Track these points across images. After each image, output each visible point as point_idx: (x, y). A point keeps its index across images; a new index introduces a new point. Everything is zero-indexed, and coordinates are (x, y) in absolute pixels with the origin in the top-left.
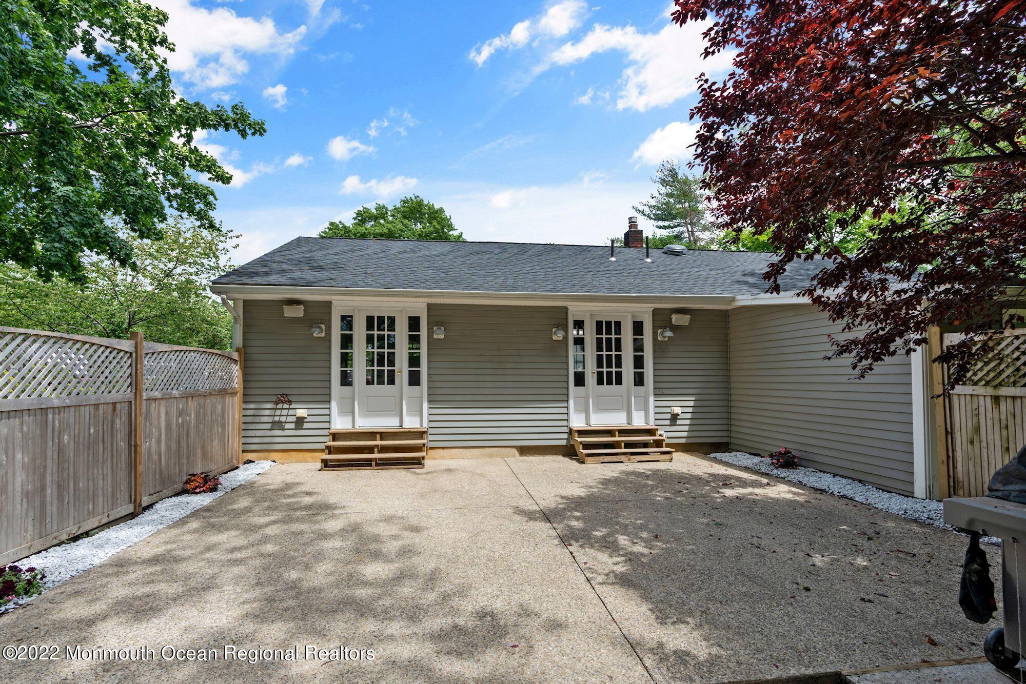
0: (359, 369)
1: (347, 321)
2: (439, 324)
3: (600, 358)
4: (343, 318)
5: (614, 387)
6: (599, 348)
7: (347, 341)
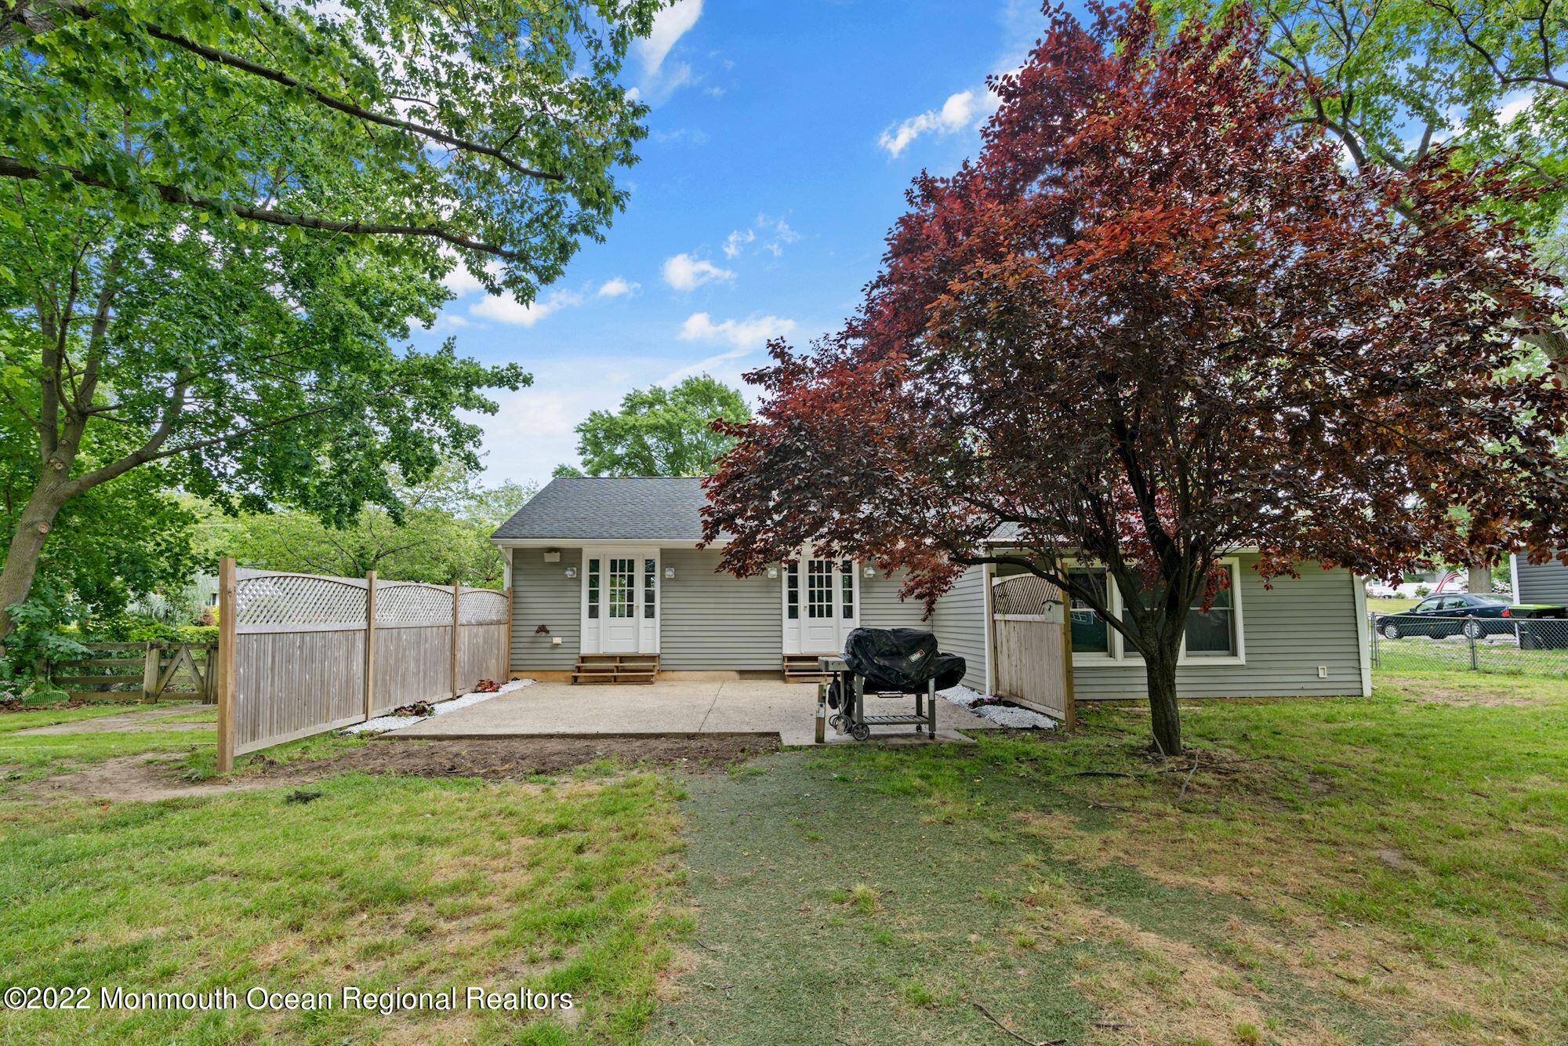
0: (604, 604)
1: (595, 565)
2: (671, 565)
3: (812, 594)
4: (592, 561)
5: (825, 619)
6: (812, 585)
7: (594, 581)
